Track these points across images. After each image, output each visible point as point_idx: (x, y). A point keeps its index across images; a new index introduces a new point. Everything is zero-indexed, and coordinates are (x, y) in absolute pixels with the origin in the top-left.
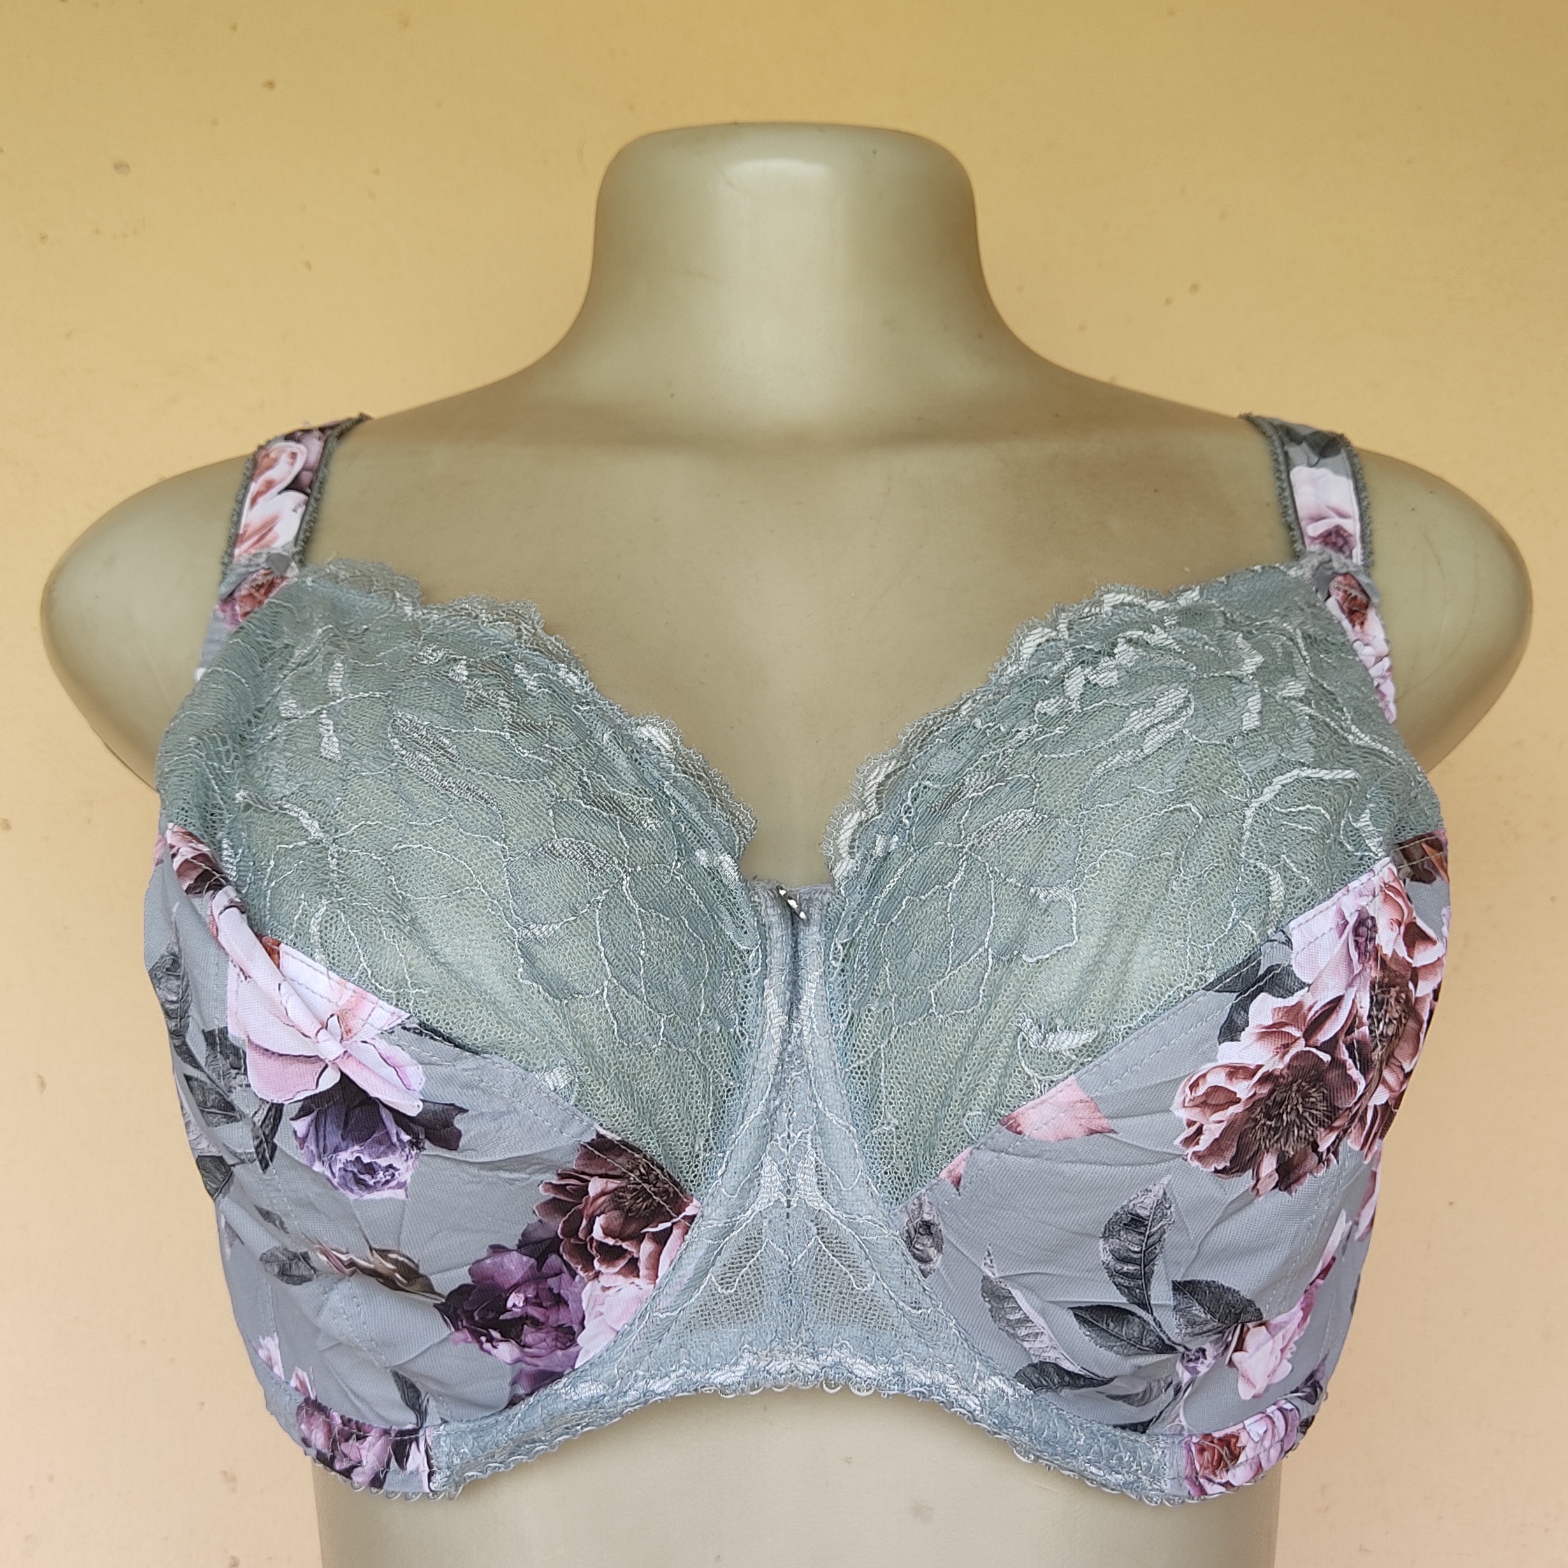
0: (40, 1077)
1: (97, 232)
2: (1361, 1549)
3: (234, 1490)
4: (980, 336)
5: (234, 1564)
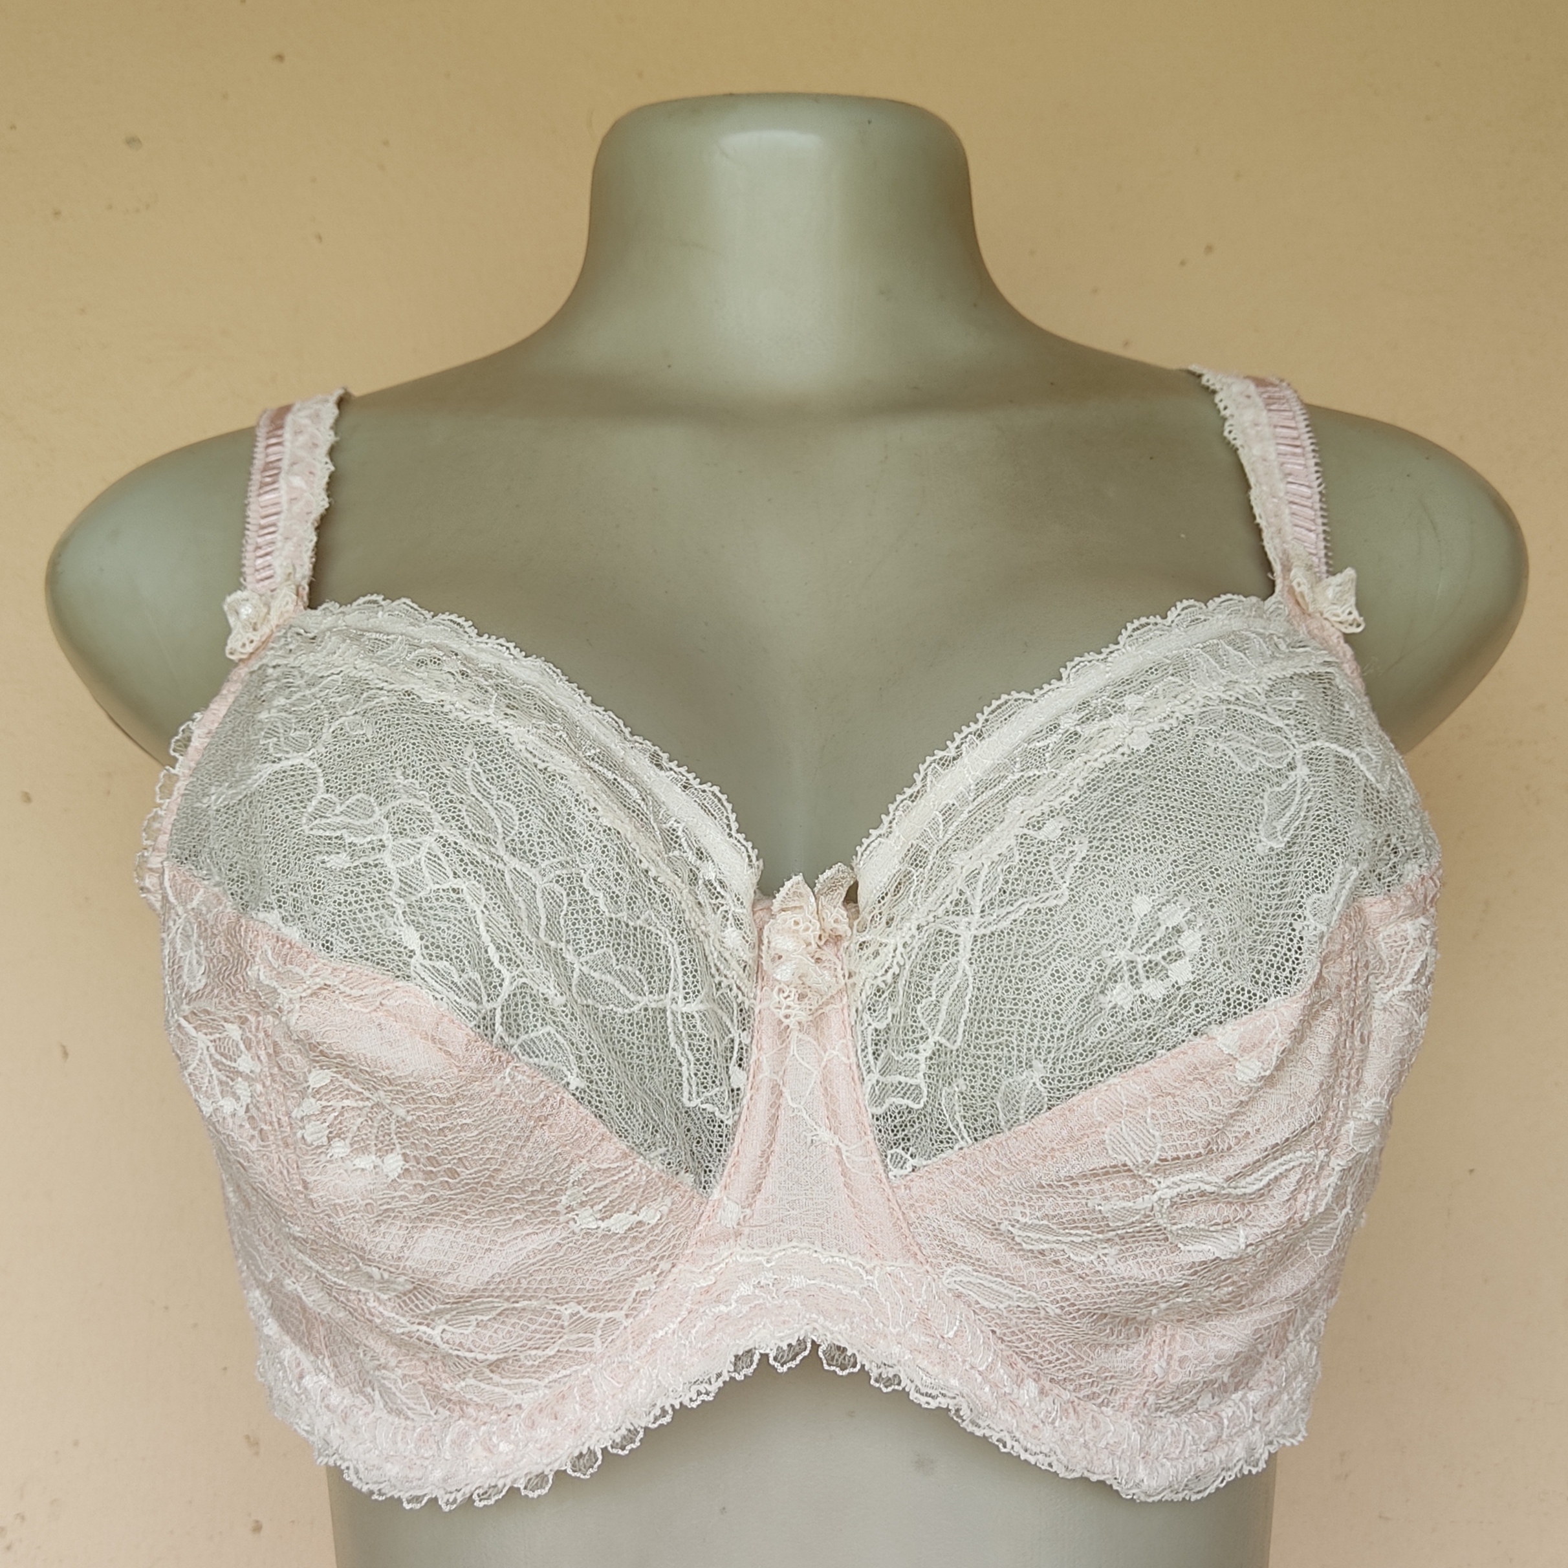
3: (257, 1454)
4: (975, 305)
5: (257, 1528)
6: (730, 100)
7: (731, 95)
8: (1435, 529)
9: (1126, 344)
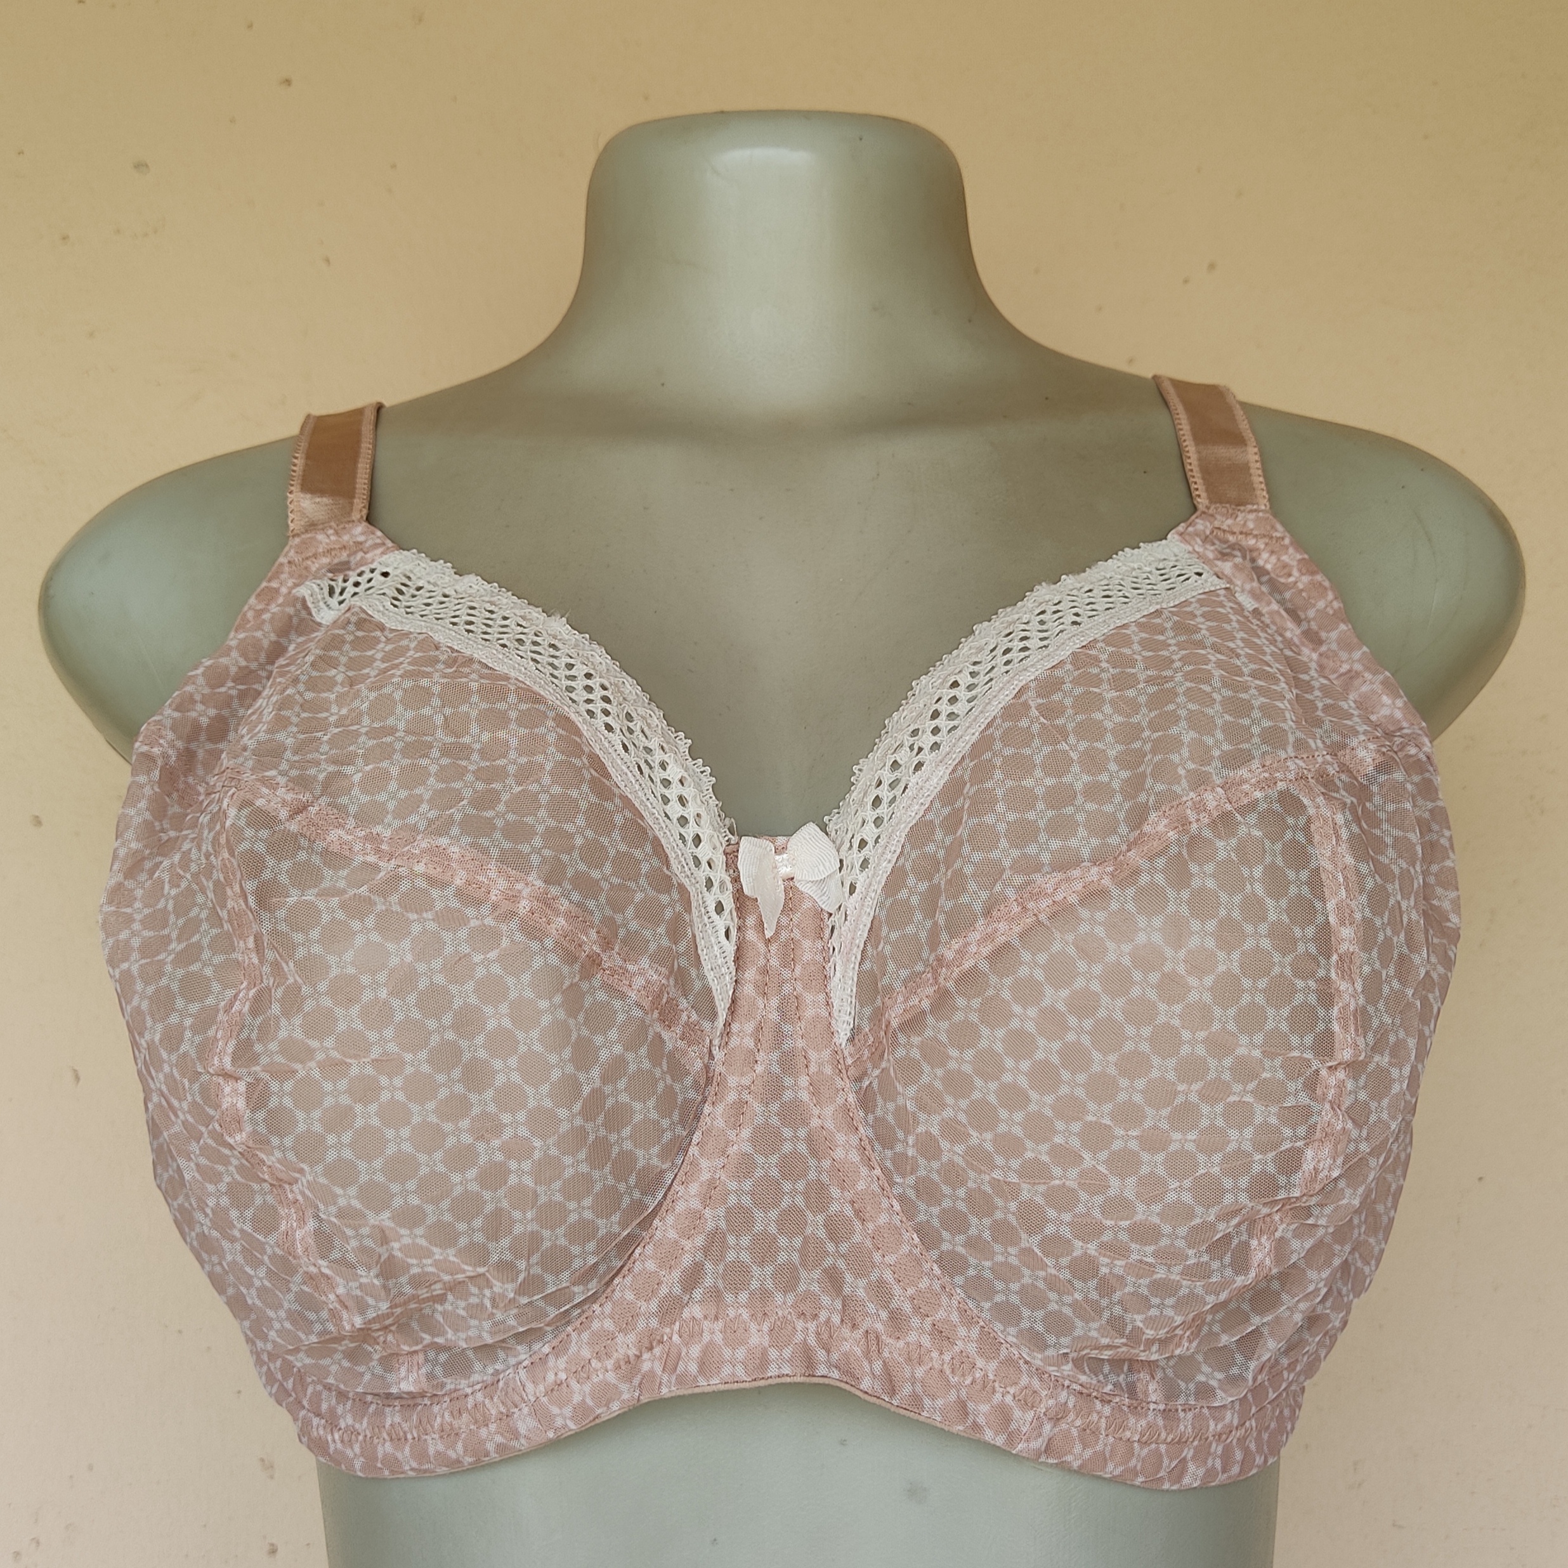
0: (75, 1071)
1: (118, 231)
2: (1394, 1525)
3: (272, 1477)
4: (970, 321)
5: (273, 1551)
6: (722, 118)
7: (722, 112)
8: (1429, 540)
9: (1131, 361)
